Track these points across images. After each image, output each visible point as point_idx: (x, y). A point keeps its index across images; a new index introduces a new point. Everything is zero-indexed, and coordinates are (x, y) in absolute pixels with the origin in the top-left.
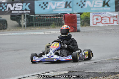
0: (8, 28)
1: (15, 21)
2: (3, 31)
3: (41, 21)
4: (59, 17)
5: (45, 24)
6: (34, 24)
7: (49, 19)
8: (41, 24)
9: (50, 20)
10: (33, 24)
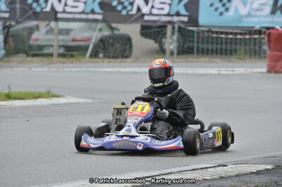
0: (133, 56)
1: (151, 38)
2: (122, 62)
3: (213, 43)
4: (256, 36)
5: (221, 50)
6: (195, 48)
7: (231, 39)
8: (212, 51)
9: (234, 41)
10: (193, 49)
